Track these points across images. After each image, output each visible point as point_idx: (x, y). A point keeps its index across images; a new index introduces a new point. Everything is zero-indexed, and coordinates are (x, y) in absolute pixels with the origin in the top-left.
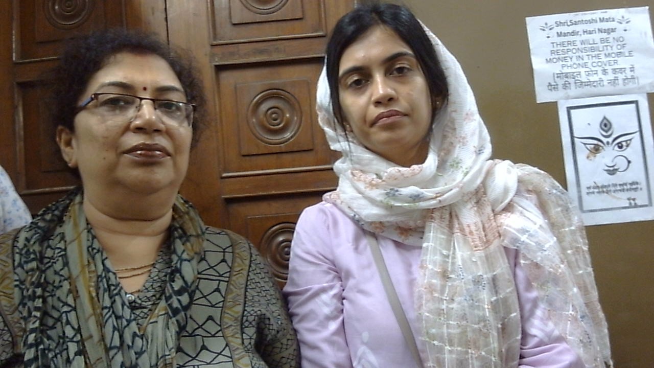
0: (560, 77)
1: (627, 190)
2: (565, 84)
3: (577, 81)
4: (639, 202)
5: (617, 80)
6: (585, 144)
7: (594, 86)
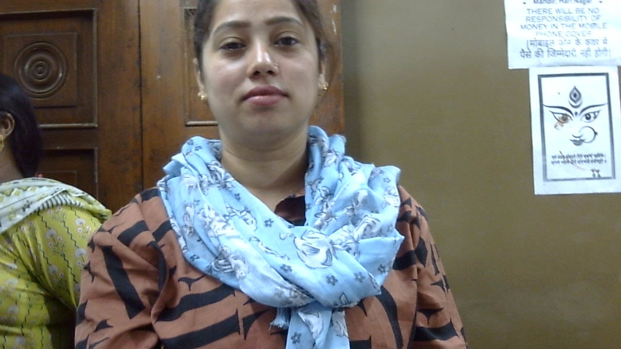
0: (534, 44)
1: (592, 161)
2: (538, 51)
3: (550, 50)
4: (602, 174)
5: (590, 50)
6: (553, 113)
7: (567, 56)
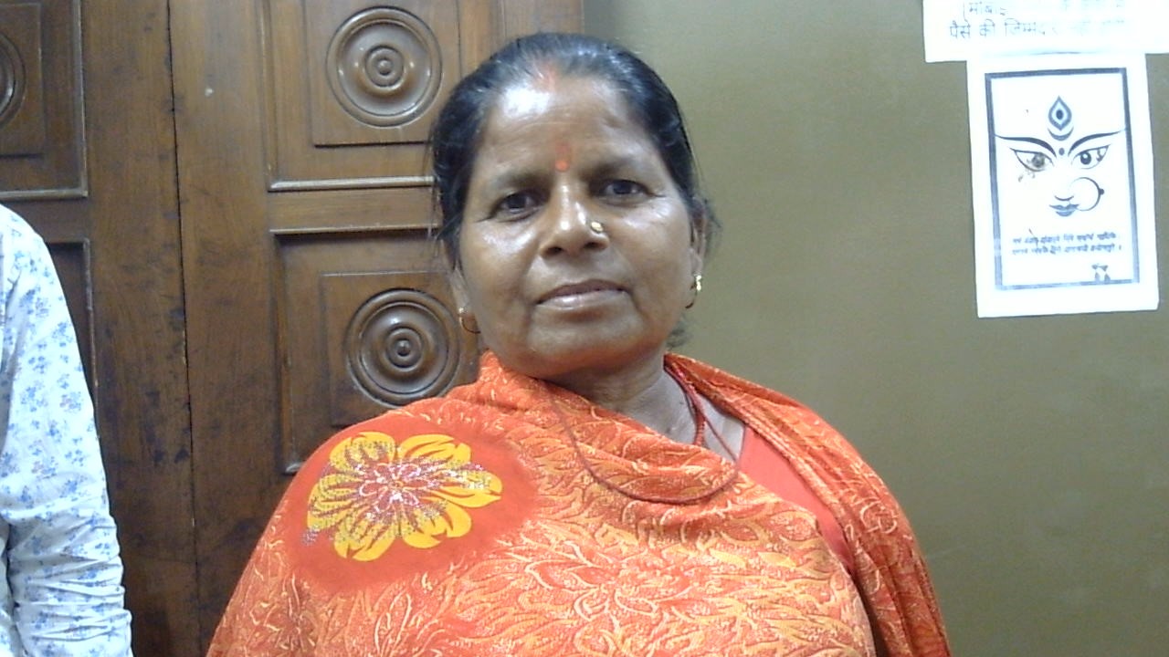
0: (976, 10)
1: (1093, 248)
2: (985, 25)
3: (1008, 22)
4: (1113, 274)
6: (1016, 151)
7: (1044, 33)
